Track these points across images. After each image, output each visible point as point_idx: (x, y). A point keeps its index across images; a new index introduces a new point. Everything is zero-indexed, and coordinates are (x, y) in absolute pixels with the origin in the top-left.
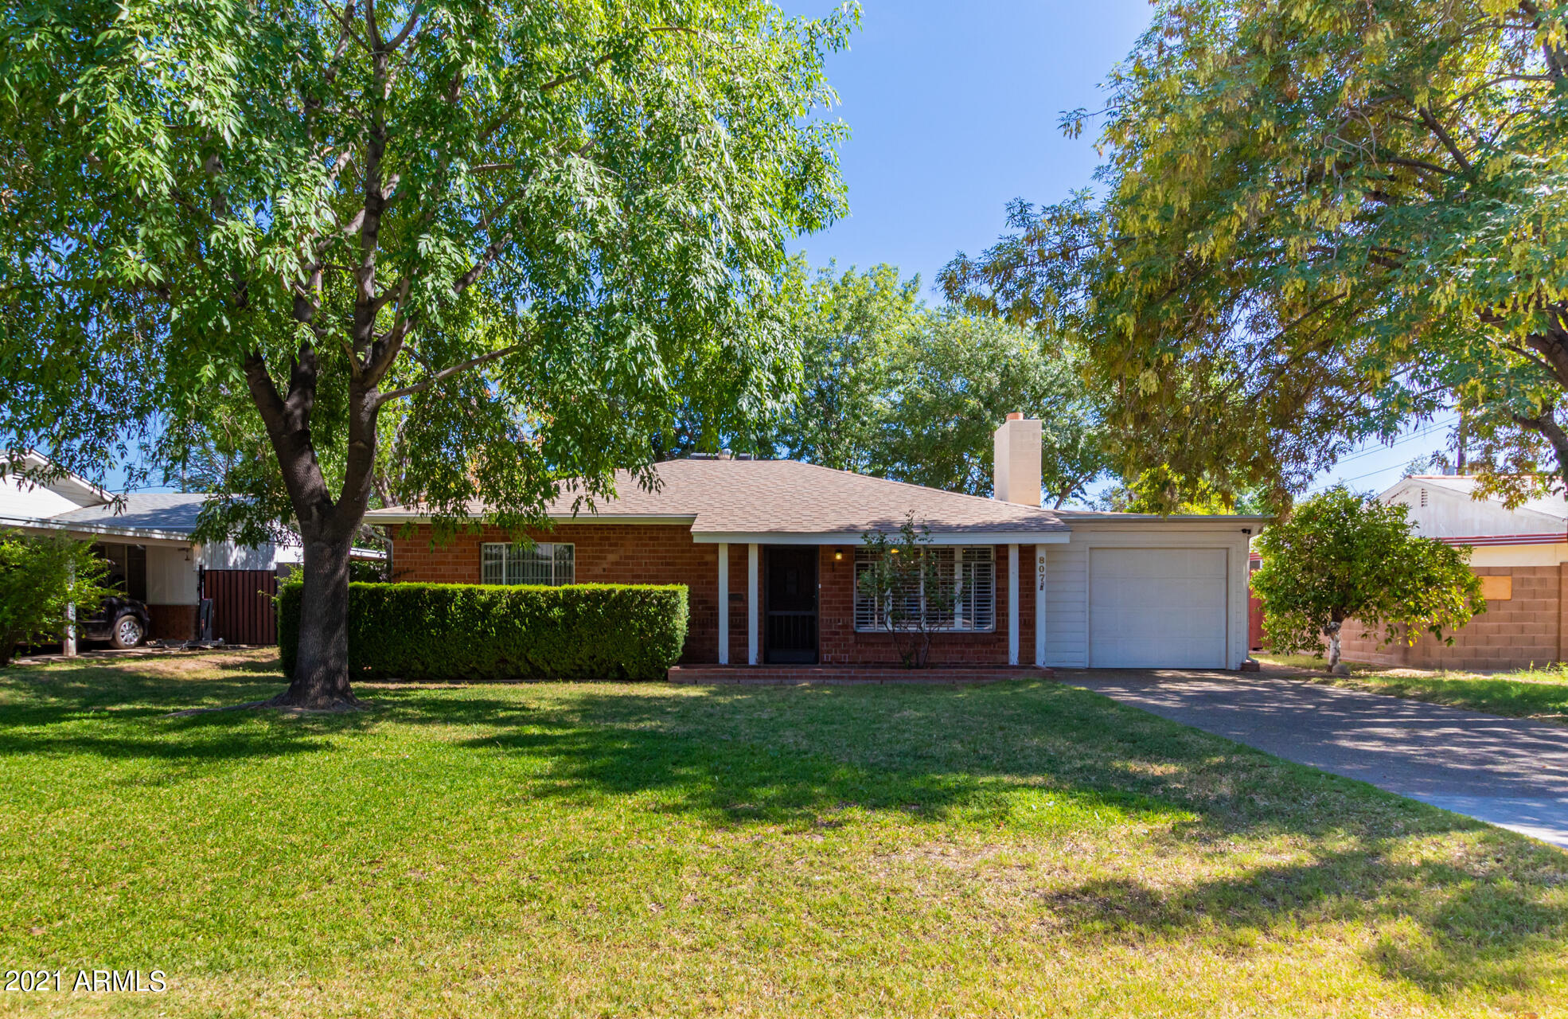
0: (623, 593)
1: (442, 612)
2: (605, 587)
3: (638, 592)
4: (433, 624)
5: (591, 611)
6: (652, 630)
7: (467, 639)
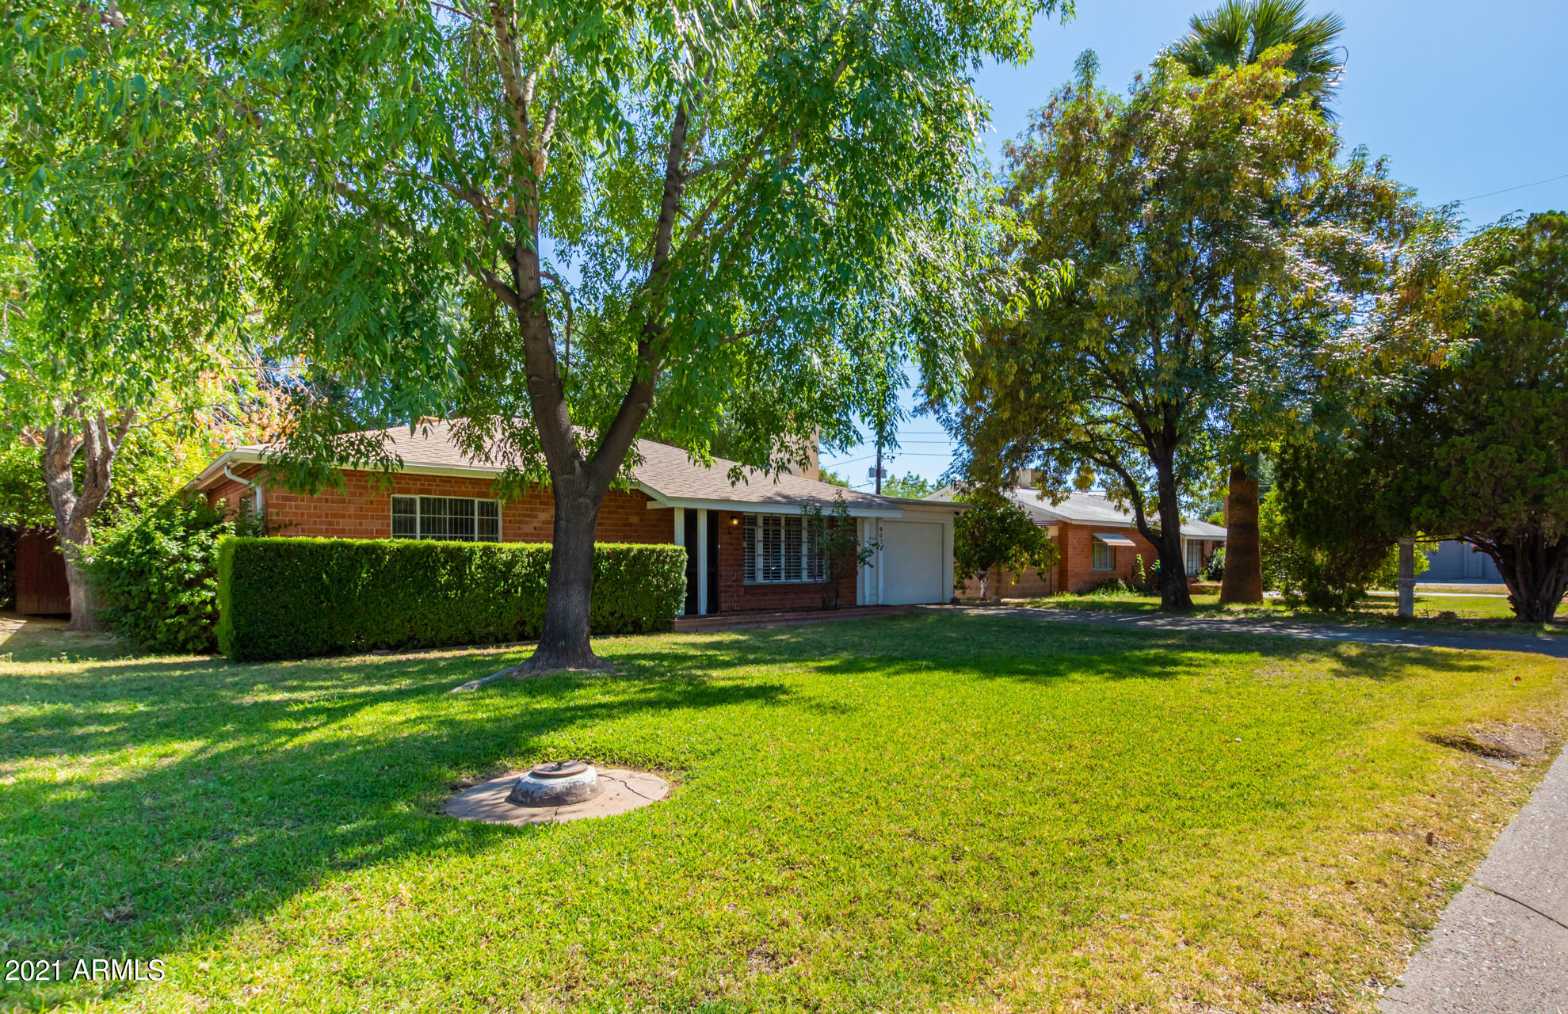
0: (640, 551)
1: (459, 571)
2: (625, 546)
3: (653, 551)
4: (448, 586)
5: (614, 569)
6: (666, 586)
7: (488, 600)
